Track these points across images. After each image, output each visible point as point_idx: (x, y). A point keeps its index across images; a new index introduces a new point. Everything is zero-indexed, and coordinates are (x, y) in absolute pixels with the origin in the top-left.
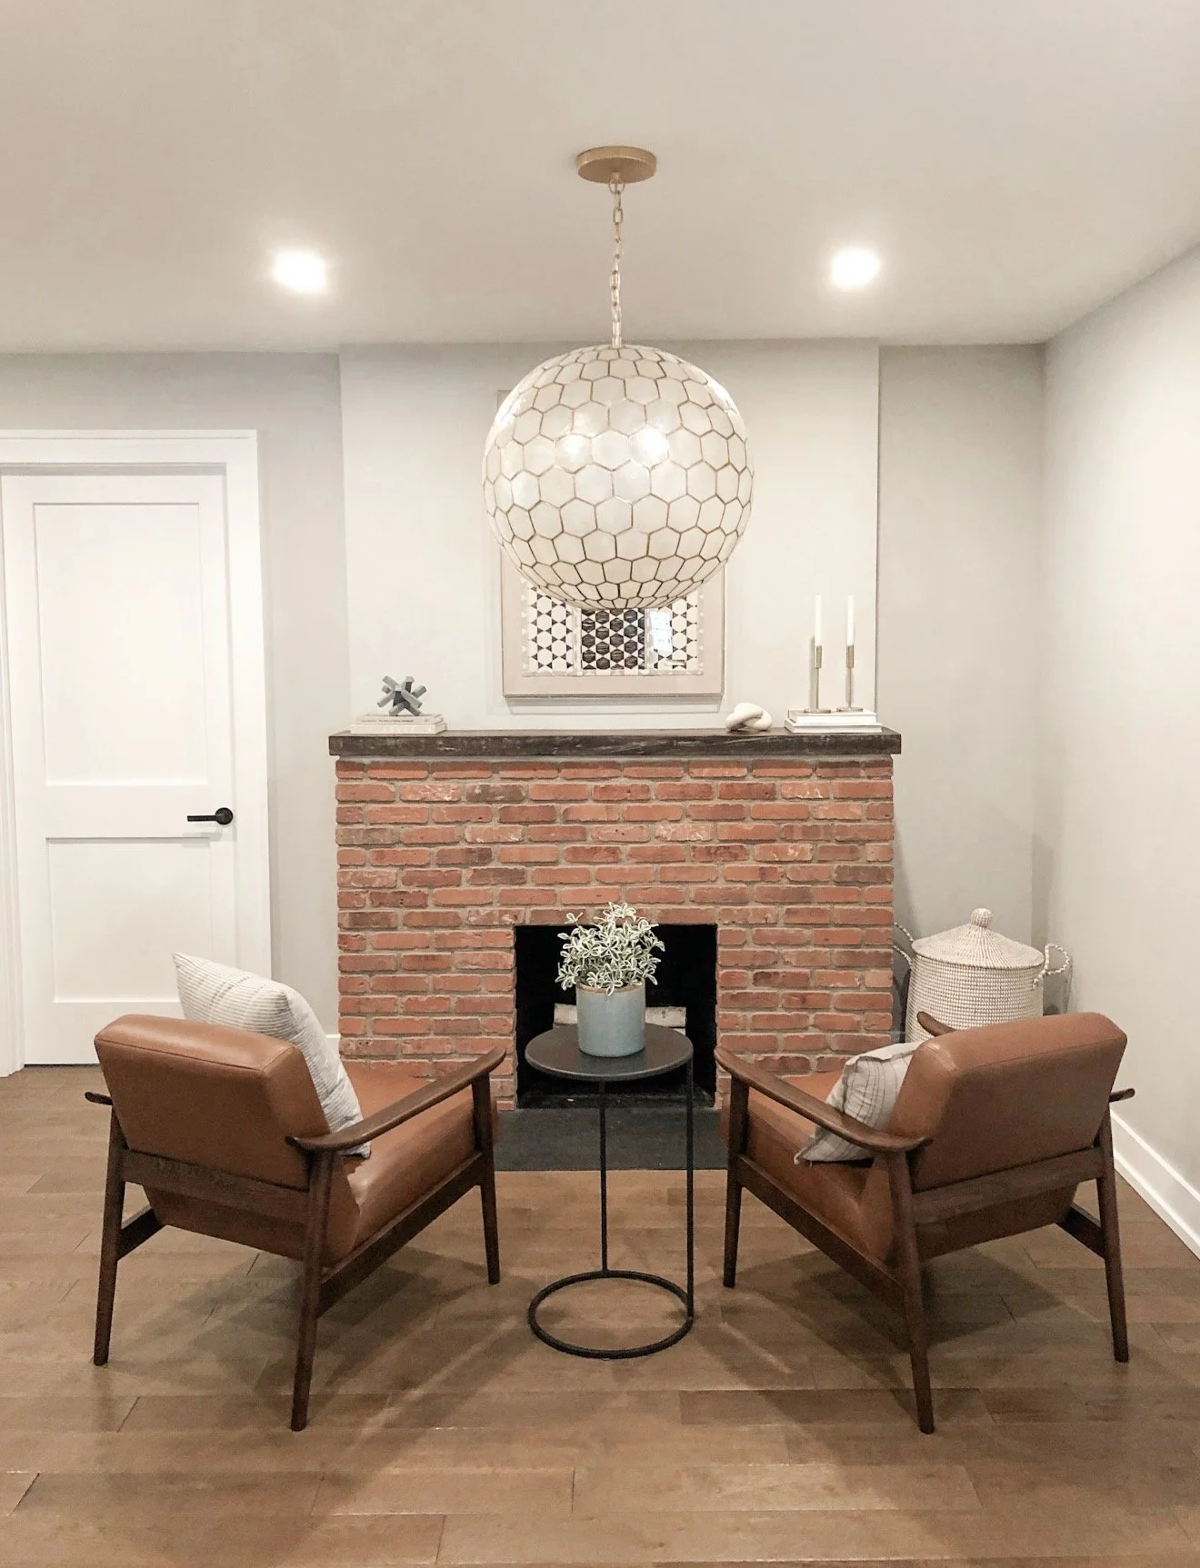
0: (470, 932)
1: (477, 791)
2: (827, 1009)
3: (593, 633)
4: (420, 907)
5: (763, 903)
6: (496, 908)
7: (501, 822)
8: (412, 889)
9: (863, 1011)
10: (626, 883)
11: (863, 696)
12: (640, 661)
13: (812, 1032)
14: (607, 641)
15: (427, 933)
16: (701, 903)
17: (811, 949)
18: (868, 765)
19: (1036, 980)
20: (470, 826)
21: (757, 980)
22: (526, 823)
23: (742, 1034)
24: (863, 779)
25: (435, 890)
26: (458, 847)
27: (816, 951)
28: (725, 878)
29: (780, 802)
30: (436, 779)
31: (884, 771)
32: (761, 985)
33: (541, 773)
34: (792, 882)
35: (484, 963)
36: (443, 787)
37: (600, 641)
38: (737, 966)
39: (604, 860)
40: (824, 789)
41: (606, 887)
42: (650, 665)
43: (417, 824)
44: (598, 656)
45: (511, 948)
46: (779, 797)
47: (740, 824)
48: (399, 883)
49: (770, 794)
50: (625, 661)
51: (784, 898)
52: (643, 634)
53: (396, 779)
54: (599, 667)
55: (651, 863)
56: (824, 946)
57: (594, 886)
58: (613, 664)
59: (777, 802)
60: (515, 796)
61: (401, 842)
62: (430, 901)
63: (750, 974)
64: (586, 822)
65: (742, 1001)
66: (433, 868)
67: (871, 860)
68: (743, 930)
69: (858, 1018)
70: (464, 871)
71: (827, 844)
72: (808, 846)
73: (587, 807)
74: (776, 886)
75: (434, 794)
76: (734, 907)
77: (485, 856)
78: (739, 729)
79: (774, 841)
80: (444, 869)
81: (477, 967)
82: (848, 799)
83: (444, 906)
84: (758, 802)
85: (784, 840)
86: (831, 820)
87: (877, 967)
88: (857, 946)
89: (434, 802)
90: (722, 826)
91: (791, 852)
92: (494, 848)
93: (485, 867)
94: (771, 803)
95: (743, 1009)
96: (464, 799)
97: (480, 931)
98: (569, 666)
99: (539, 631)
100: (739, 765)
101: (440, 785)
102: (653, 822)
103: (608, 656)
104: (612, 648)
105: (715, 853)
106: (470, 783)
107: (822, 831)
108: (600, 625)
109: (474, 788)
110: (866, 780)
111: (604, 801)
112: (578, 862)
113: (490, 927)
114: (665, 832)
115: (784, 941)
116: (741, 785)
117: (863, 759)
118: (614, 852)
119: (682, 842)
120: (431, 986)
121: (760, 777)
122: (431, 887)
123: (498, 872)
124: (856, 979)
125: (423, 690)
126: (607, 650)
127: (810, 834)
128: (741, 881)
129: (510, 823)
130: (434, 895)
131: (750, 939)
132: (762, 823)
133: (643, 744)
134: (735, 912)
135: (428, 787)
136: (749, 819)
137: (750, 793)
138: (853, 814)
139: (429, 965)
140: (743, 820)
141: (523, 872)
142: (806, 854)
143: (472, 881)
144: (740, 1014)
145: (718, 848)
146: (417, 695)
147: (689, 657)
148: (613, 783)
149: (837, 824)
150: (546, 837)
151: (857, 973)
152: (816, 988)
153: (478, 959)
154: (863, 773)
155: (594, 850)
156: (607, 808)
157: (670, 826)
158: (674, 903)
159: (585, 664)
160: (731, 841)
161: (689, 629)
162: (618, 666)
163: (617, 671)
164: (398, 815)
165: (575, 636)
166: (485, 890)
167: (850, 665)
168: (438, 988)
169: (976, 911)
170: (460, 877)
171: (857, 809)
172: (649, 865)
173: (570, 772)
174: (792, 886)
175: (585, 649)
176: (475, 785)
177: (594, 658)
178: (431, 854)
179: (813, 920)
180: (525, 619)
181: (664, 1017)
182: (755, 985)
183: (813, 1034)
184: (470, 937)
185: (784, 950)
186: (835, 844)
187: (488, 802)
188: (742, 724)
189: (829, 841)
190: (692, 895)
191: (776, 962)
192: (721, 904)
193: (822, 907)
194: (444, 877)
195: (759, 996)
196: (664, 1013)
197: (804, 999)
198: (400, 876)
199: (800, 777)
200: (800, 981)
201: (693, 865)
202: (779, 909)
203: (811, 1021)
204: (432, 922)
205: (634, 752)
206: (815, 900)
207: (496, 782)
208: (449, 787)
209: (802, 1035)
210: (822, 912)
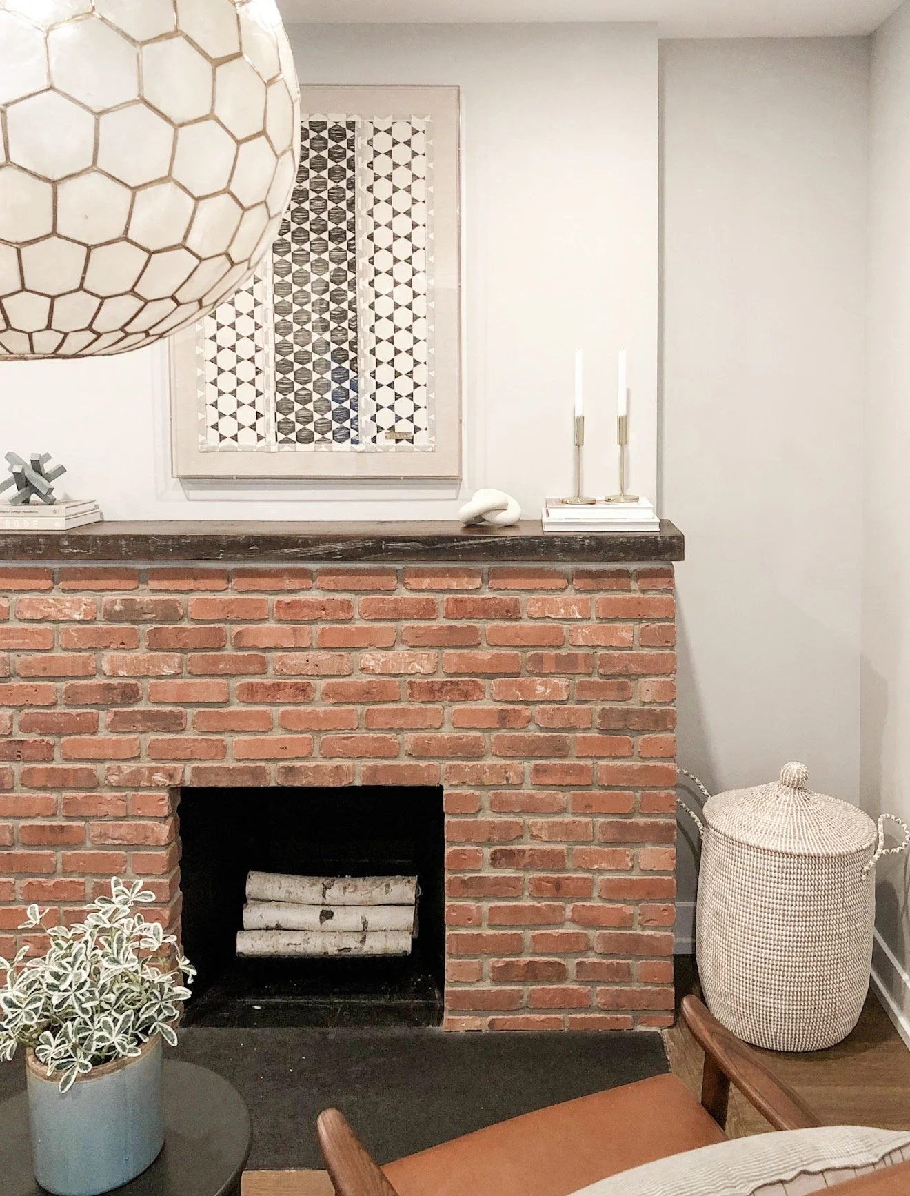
0: (110, 795)
1: (118, 608)
2: (589, 898)
3: (291, 397)
4: (44, 761)
5: (503, 757)
6: (145, 763)
7: (151, 649)
8: (33, 737)
9: (638, 902)
10: (320, 731)
11: (643, 479)
12: (353, 433)
13: (569, 929)
14: (310, 406)
15: (54, 796)
16: (419, 758)
17: (568, 818)
18: (641, 575)
19: (866, 868)
20: (108, 654)
21: (495, 860)
22: (183, 650)
23: (475, 932)
24: (635, 591)
25: (64, 739)
26: (93, 682)
27: (574, 822)
28: (453, 724)
29: (525, 623)
30: (64, 591)
31: (662, 583)
32: (501, 867)
33: (208, 583)
34: (541, 729)
35: (128, 837)
36: (73, 601)
37: (301, 407)
38: (468, 842)
39: (290, 700)
40: (585, 608)
41: (294, 736)
42: (366, 440)
43: (38, 651)
44: (298, 427)
45: (166, 817)
46: (524, 615)
47: (473, 652)
48: (16, 729)
49: (511, 612)
50: (334, 433)
51: (531, 750)
52: (356, 399)
53: (8, 591)
54: (299, 440)
55: (354, 704)
56: (585, 815)
57: (277, 734)
58: (317, 436)
59: (521, 623)
60: (169, 614)
61: (18, 675)
62: (57, 754)
63: (487, 852)
64: (268, 649)
65: (478, 888)
66: (60, 709)
67: (646, 701)
68: (477, 793)
69: (629, 910)
70: (102, 714)
71: (589, 679)
72: (563, 682)
73: (269, 628)
74: (522, 734)
75: (60, 611)
76: (464, 763)
77: (130, 694)
78: (476, 524)
79: (518, 674)
80: (75, 711)
81: (120, 842)
82: (617, 619)
83: (76, 760)
84: (497, 623)
85: (532, 673)
86: (593, 647)
87: (656, 843)
88: (630, 815)
89: (63, 621)
90: (448, 655)
91: (541, 689)
92: (144, 684)
93: (130, 709)
94: (514, 624)
95: (478, 899)
96: (100, 616)
97: (124, 794)
98: (260, 438)
99: (220, 393)
100: (471, 574)
101: (69, 598)
102: (357, 649)
103: (311, 427)
104: (316, 416)
105: (440, 691)
106: (108, 597)
107: (581, 662)
108: (300, 386)
109: (114, 603)
110: (639, 595)
111: (287, 622)
112: (256, 703)
113: (137, 788)
114: (372, 663)
115: (531, 807)
116: (474, 601)
117: (633, 566)
118: (302, 690)
119: (395, 676)
120: (59, 867)
121: (498, 590)
122: (59, 734)
123: (146, 715)
124: (628, 859)
125: (61, 470)
126: (309, 419)
127: (566, 665)
128: (474, 728)
129: (163, 650)
130: (63, 746)
131: (486, 805)
132: (503, 651)
133: (340, 546)
134: (467, 769)
135: (52, 601)
136: (485, 645)
137: (486, 611)
138: (622, 640)
139: (56, 837)
140: (476, 646)
141: (181, 716)
142: (560, 690)
143: (112, 727)
144: (473, 905)
145: (443, 684)
146: (49, 478)
147: (417, 429)
148: (301, 597)
149: (600, 652)
150: (213, 669)
151: (629, 851)
152: (576, 870)
153: (122, 831)
154: (634, 585)
155: (277, 687)
156: (295, 630)
157: (380, 655)
158: (382, 758)
159: (281, 437)
160: (461, 675)
161: (416, 392)
162: (324, 440)
163: (323, 446)
164: (12, 638)
165: (268, 401)
166: (130, 741)
167: (623, 440)
168: (69, 869)
169: (786, 766)
170: (96, 722)
171: (626, 632)
172: (351, 707)
173: (245, 583)
174: (542, 734)
175: (280, 417)
176: (115, 599)
177: (293, 429)
178: (57, 690)
179: (569, 780)
180: (201, 378)
181: (387, 892)
182: (494, 867)
183: (571, 931)
184: (109, 802)
185: (529, 820)
186: (598, 679)
187: (135, 622)
188: (480, 517)
189: (590, 675)
190: (408, 747)
191: (522, 837)
192: (448, 759)
193: (582, 763)
194: (75, 721)
195: (497, 882)
196: (388, 886)
197: (558, 885)
198: (17, 720)
199: (553, 590)
200: (554, 860)
201: (410, 707)
202: (526, 764)
203: (568, 913)
204: (61, 781)
205: (329, 557)
206: (574, 752)
207: (144, 595)
208: (80, 601)
209: (556, 932)
210: (582, 770)
